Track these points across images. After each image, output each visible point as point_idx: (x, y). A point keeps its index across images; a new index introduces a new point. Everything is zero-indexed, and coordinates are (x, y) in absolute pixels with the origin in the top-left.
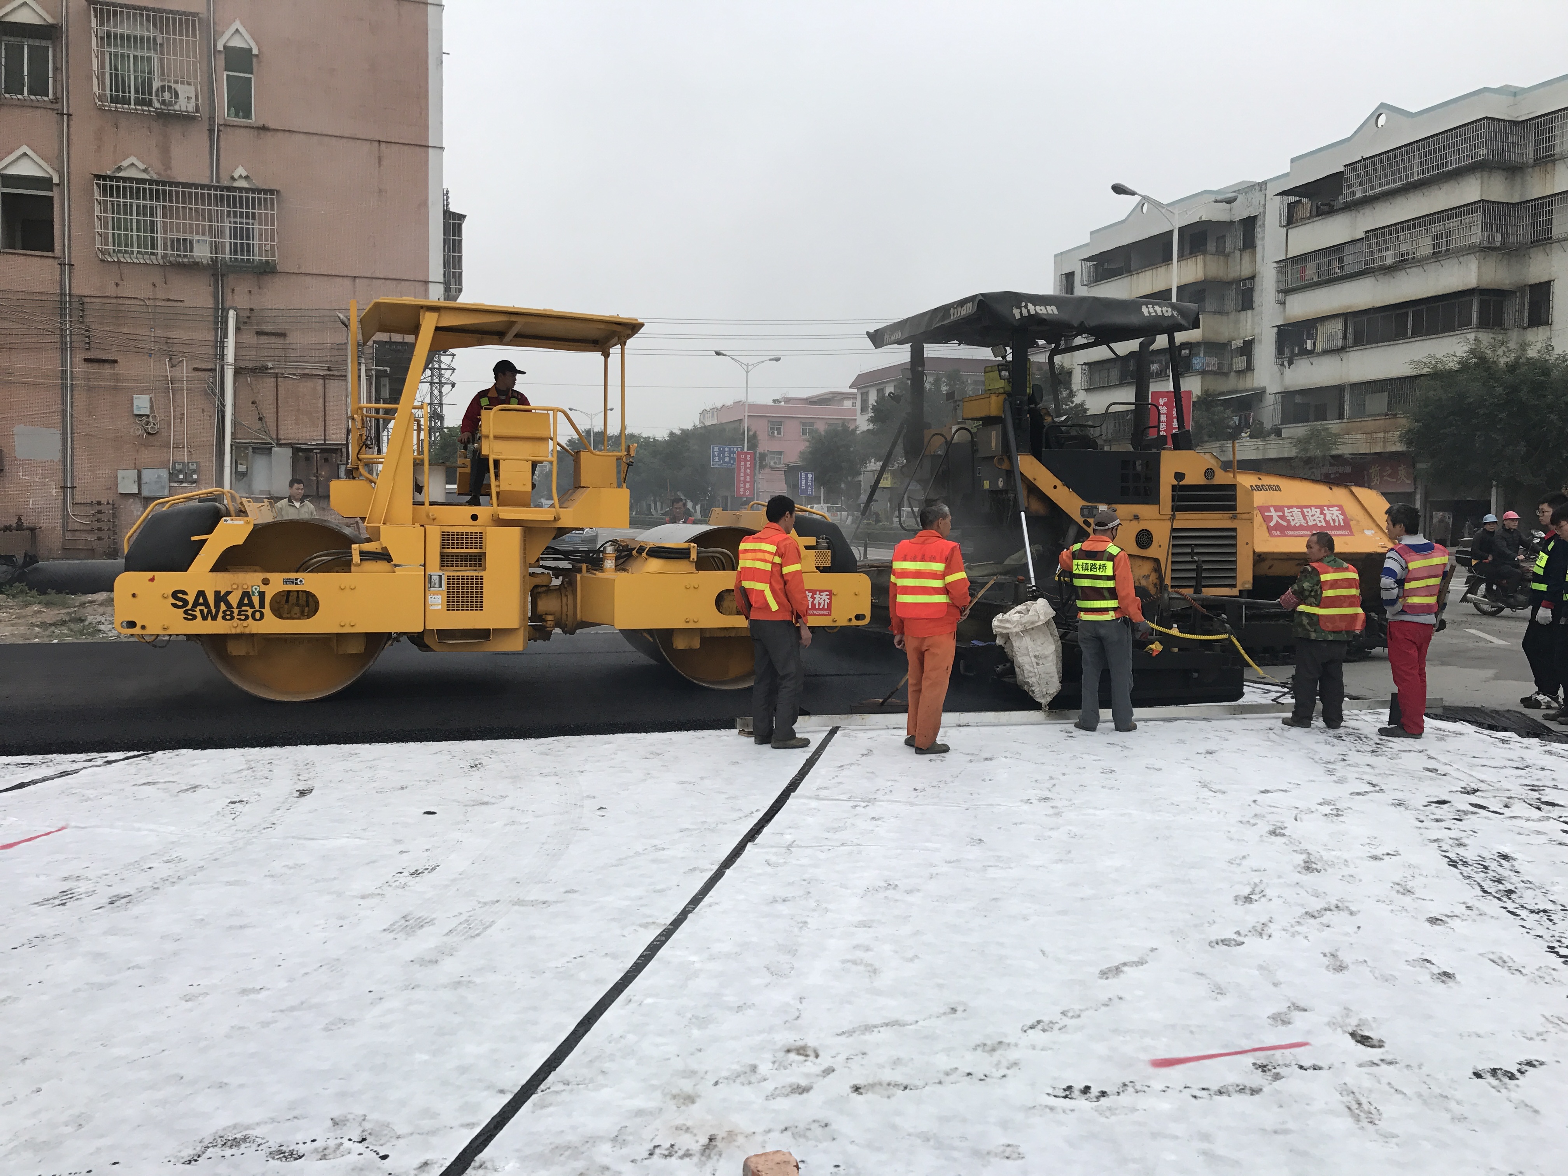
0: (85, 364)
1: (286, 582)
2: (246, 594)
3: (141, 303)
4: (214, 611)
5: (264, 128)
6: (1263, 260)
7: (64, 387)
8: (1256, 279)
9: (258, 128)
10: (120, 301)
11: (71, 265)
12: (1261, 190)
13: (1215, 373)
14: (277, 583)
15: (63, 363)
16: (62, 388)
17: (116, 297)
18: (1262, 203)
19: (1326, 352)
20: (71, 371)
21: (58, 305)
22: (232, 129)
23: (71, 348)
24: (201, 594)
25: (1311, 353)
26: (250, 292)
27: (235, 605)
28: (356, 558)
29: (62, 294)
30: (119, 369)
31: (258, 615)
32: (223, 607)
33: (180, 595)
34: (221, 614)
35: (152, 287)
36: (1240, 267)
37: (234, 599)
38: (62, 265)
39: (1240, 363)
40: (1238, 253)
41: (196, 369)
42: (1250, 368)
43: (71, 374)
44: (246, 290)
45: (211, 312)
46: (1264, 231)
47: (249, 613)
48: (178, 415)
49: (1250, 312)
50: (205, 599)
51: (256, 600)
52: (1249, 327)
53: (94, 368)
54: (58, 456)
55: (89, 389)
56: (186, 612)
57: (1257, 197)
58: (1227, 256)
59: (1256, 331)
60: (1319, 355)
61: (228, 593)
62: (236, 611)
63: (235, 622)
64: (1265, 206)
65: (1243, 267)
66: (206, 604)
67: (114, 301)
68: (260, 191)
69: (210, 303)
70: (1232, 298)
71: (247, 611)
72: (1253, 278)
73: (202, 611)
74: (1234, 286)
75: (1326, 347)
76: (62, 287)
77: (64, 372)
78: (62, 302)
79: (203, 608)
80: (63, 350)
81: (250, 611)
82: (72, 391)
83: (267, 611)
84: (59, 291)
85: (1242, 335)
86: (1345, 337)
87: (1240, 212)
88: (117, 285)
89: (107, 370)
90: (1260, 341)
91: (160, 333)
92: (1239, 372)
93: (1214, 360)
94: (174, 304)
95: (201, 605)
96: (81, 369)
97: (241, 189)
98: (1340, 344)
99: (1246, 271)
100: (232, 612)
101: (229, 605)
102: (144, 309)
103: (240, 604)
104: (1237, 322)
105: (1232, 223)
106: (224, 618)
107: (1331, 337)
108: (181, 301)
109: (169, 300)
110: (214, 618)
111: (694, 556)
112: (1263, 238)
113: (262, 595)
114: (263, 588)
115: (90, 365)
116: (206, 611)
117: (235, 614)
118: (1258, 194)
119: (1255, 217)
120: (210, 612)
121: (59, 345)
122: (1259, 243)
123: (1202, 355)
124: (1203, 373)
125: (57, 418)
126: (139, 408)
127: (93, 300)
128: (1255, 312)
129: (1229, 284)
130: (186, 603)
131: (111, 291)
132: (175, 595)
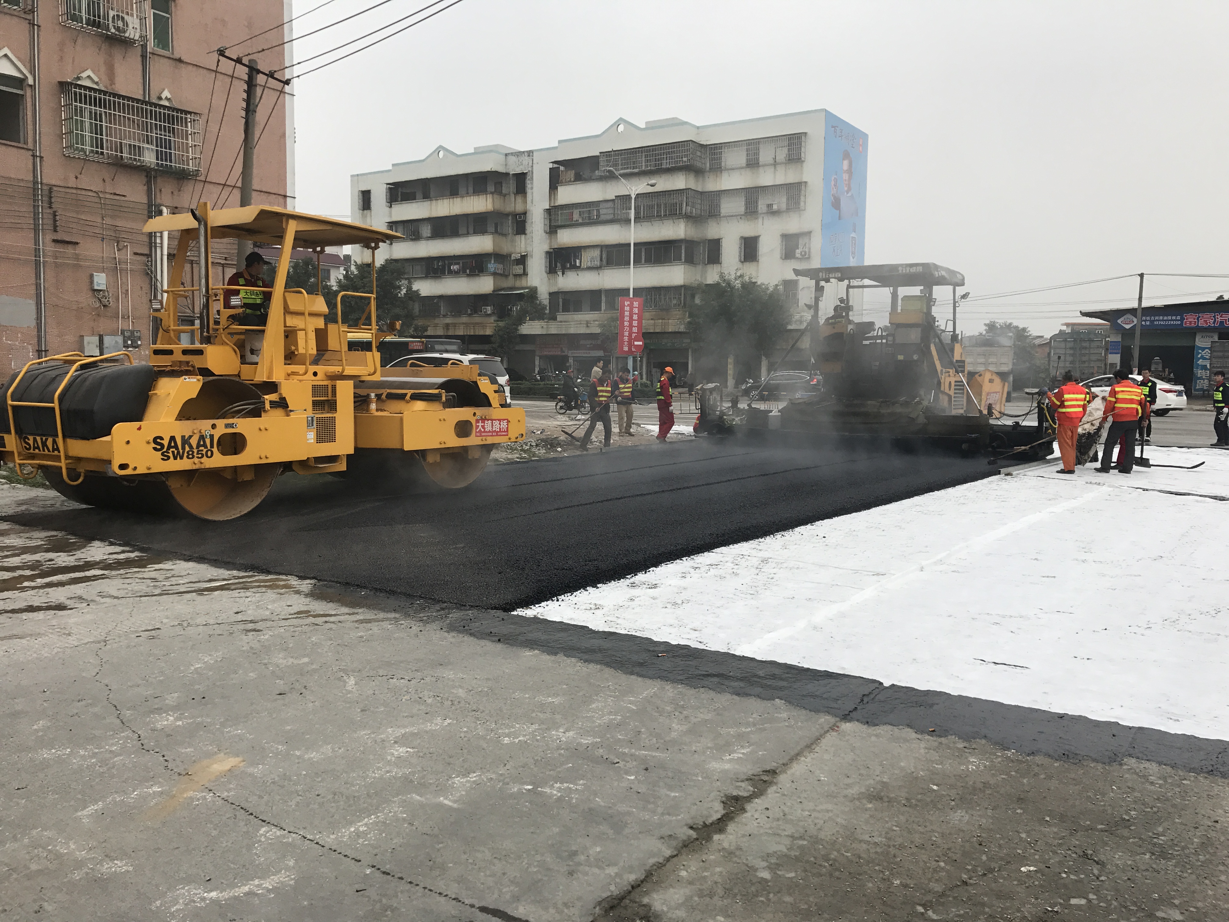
0: (53, 244)
1: (227, 426)
2: (202, 437)
3: (95, 195)
4: (181, 451)
5: (180, 60)
6: (532, 203)
7: (37, 263)
8: (527, 215)
9: (176, 60)
10: (79, 192)
11: (41, 157)
12: (529, 156)
13: (501, 275)
14: (221, 427)
15: (37, 242)
16: (36, 264)
17: (76, 188)
18: (530, 164)
19: (589, 268)
20: (43, 249)
21: (31, 191)
22: (159, 57)
23: (42, 229)
24: (173, 438)
25: (579, 268)
26: (172, 193)
27: (195, 446)
28: (267, 406)
29: (35, 182)
30: (79, 250)
31: (209, 453)
32: (187, 449)
33: (158, 440)
34: (186, 454)
35: (101, 182)
36: (515, 205)
37: (194, 442)
38: (34, 156)
39: (518, 269)
40: (513, 196)
41: (136, 254)
42: (525, 274)
43: (43, 252)
44: (170, 191)
45: (146, 207)
46: (532, 184)
47: (204, 453)
48: (124, 291)
49: (523, 236)
50: (175, 443)
51: (208, 441)
52: (523, 245)
53: (60, 249)
54: (33, 324)
55: (57, 265)
56: (163, 454)
57: (526, 160)
58: (505, 196)
59: (529, 249)
60: (583, 269)
61: (190, 437)
62: (195, 451)
63: (196, 460)
64: (532, 166)
65: (517, 206)
66: (176, 447)
67: (74, 191)
68: (178, 110)
69: (145, 200)
70: (509, 226)
71: (202, 450)
72: (525, 213)
73: (173, 452)
74: (510, 218)
75: (589, 264)
76: (35, 176)
77: (37, 251)
78: (35, 189)
79: (174, 450)
80: (36, 230)
81: (205, 450)
82: (44, 266)
83: (215, 450)
84: (32, 179)
85: (518, 250)
86: (601, 260)
87: (514, 168)
88: (76, 178)
89: (70, 250)
90: (532, 256)
91: (108, 221)
92: (516, 276)
93: (500, 266)
94: (118, 198)
95: (172, 447)
96: (51, 248)
97: (164, 107)
98: (598, 263)
99: (519, 208)
100: (193, 452)
101: (191, 447)
102: (97, 200)
103: (198, 446)
104: (513, 241)
105: (507, 174)
106: (188, 457)
107: (592, 260)
108: (124, 196)
109: (115, 194)
110: (181, 458)
111: (444, 399)
112: (532, 188)
113: (212, 437)
114: (213, 432)
115: (58, 245)
116: (176, 452)
117: (195, 454)
118: (526, 158)
119: (526, 173)
120: (178, 452)
121: (32, 226)
122: (529, 191)
123: (493, 262)
124: (494, 274)
125: (32, 290)
126: (98, 284)
127: (61, 189)
128: (528, 236)
129: (507, 215)
130: (162, 446)
131: (72, 183)
132: (155, 440)
